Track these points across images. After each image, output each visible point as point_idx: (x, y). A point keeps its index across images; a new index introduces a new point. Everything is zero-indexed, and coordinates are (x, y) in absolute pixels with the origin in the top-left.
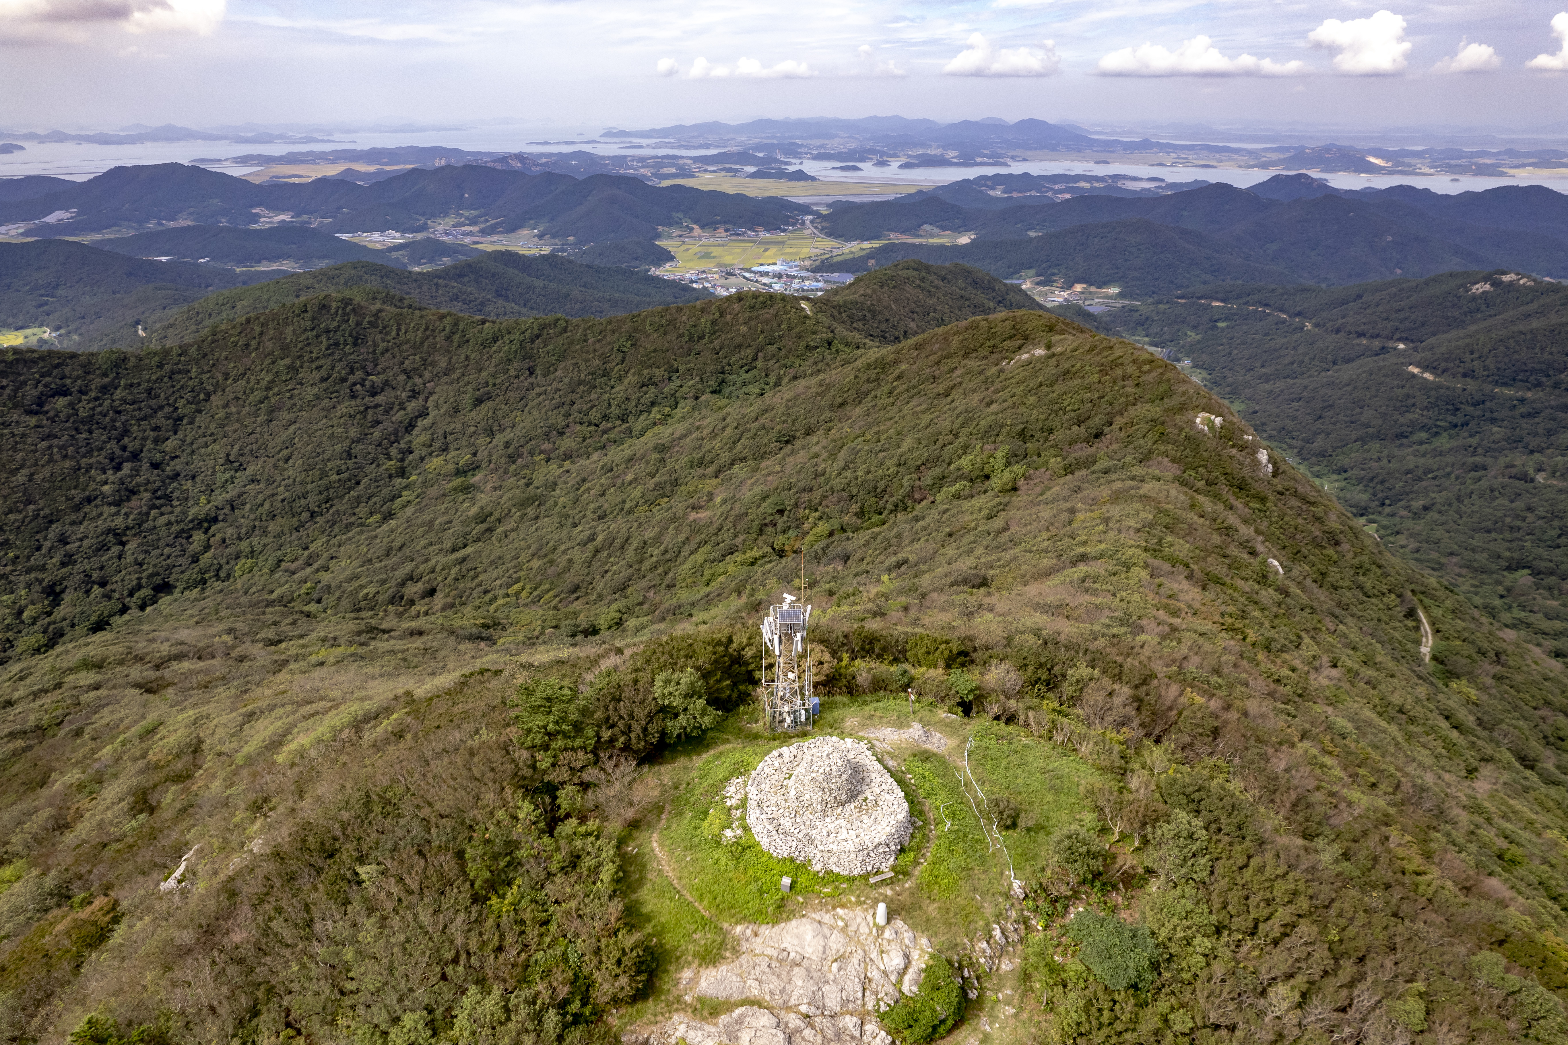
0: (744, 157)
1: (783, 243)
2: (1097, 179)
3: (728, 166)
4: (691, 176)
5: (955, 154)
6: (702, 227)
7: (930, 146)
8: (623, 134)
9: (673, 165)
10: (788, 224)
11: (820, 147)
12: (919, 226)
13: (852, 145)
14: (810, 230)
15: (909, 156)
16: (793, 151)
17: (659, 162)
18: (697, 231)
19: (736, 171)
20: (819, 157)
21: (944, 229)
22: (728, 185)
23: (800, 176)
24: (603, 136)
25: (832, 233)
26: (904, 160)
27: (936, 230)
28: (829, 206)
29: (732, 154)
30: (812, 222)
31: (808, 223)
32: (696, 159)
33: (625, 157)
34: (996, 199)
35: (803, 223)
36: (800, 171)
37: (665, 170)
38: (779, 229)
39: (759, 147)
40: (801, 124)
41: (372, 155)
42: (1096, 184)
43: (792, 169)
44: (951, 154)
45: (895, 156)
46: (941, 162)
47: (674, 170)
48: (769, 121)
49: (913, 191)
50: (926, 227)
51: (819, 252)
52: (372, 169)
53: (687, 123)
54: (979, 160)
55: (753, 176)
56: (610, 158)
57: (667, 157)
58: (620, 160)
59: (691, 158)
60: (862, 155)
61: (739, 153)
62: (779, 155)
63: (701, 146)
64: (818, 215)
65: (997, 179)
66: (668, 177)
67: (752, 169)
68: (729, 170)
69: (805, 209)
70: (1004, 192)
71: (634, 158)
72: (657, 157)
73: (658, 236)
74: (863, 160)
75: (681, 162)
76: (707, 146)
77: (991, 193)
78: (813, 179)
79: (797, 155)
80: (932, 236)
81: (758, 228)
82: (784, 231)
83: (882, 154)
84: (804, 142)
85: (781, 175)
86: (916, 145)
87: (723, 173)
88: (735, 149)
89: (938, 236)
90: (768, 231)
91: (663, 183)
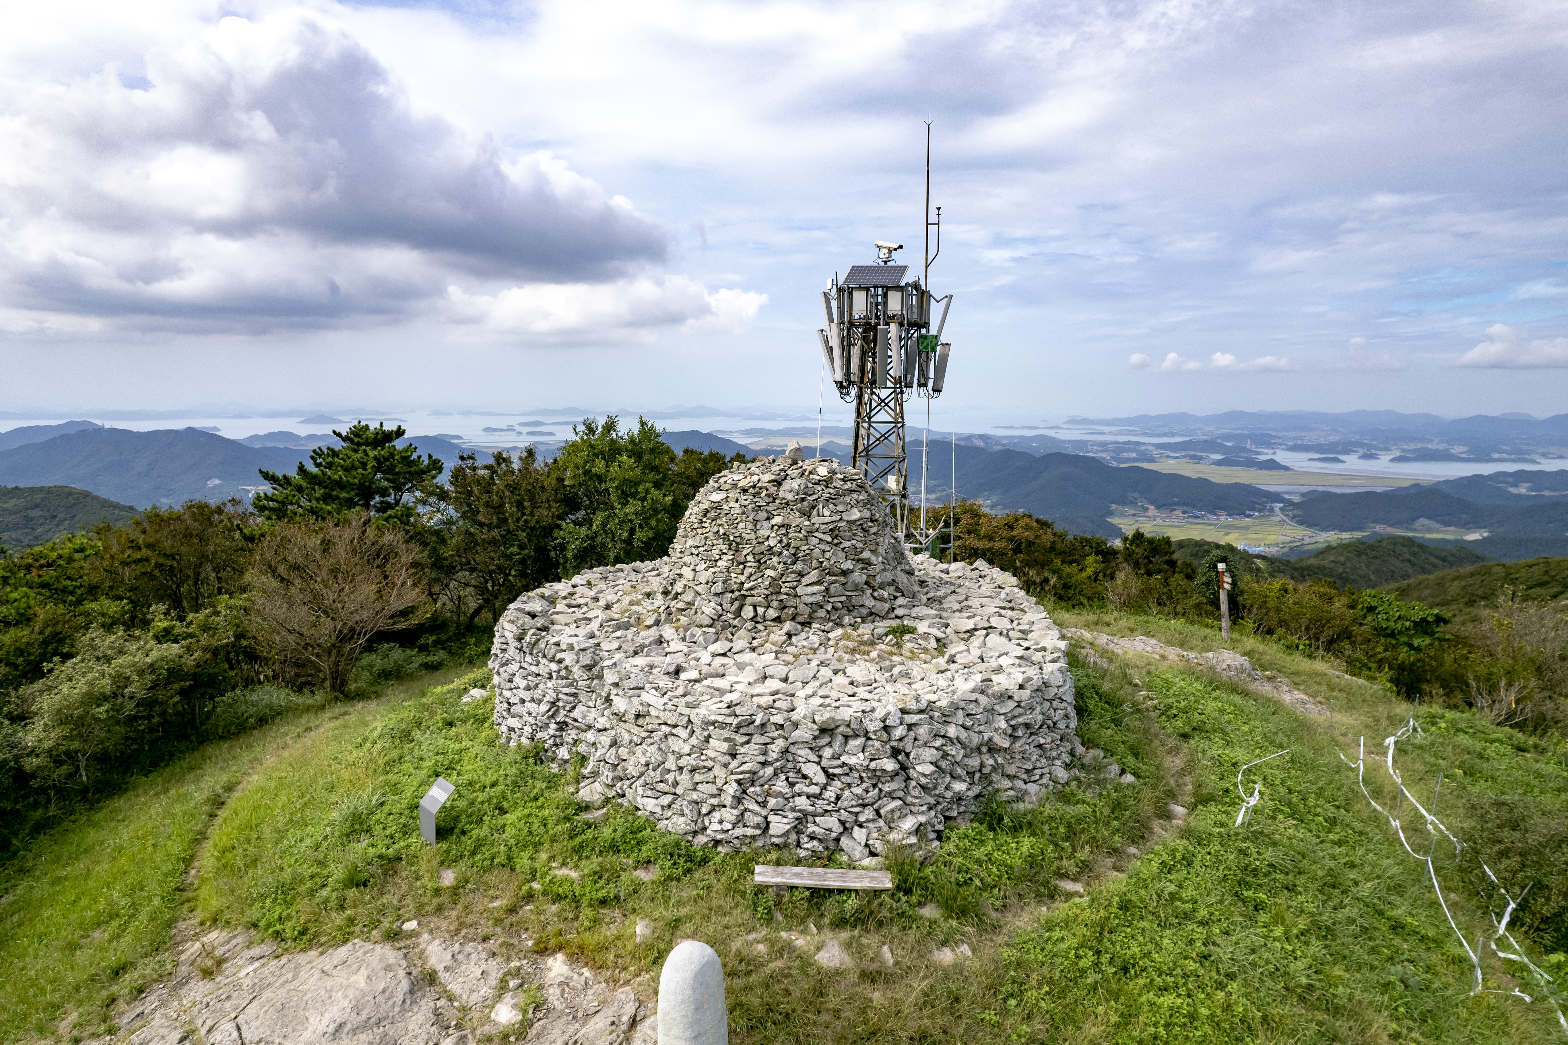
0: (1211, 445)
1: (1247, 528)
3: (1192, 453)
4: (1152, 460)
5: (1465, 449)
6: (1159, 507)
7: (1431, 441)
8: (1085, 421)
9: (1134, 451)
10: (1254, 510)
11: (1297, 438)
12: (1414, 519)
13: (1334, 438)
14: (1279, 516)
15: (1403, 450)
16: (1266, 441)
17: (1121, 447)
18: (1152, 511)
19: (1201, 458)
20: (1294, 448)
21: (1446, 524)
22: (1190, 470)
23: (1272, 465)
24: (1068, 422)
25: (1303, 522)
26: (1397, 454)
27: (1436, 525)
28: (1302, 495)
29: (1198, 442)
30: (1281, 509)
31: (1277, 510)
32: (1158, 446)
33: (1086, 441)
34: (1520, 496)
35: (1272, 510)
36: (1272, 461)
37: (1125, 455)
38: (1244, 514)
39: (1227, 437)
40: (1276, 416)
43: (1262, 458)
44: (1457, 449)
45: (1387, 449)
46: (1446, 457)
47: (1135, 455)
48: (1242, 413)
49: (1406, 484)
50: (1423, 521)
51: (1288, 539)
53: (1152, 414)
54: (1496, 456)
55: (1218, 463)
56: (1069, 442)
57: (1129, 443)
58: (1082, 444)
59: (1153, 445)
60: (1347, 448)
61: (1205, 441)
62: (1249, 445)
63: (1166, 435)
64: (1289, 503)
65: (1520, 477)
66: (1128, 460)
67: (1219, 457)
68: (1193, 457)
69: (1276, 497)
70: (1531, 489)
71: (1094, 443)
72: (1119, 443)
73: (1111, 514)
74: (1347, 452)
75: (1143, 448)
76: (1172, 435)
77: (1514, 490)
78: (1286, 468)
79: (1269, 445)
80: (1430, 530)
81: (1219, 512)
82: (1249, 516)
83: (1370, 447)
84: (1279, 434)
85: (1250, 463)
86: (1412, 440)
87: (1187, 460)
88: (1201, 438)
89: (1438, 531)
90: (1230, 515)
91: (1123, 466)
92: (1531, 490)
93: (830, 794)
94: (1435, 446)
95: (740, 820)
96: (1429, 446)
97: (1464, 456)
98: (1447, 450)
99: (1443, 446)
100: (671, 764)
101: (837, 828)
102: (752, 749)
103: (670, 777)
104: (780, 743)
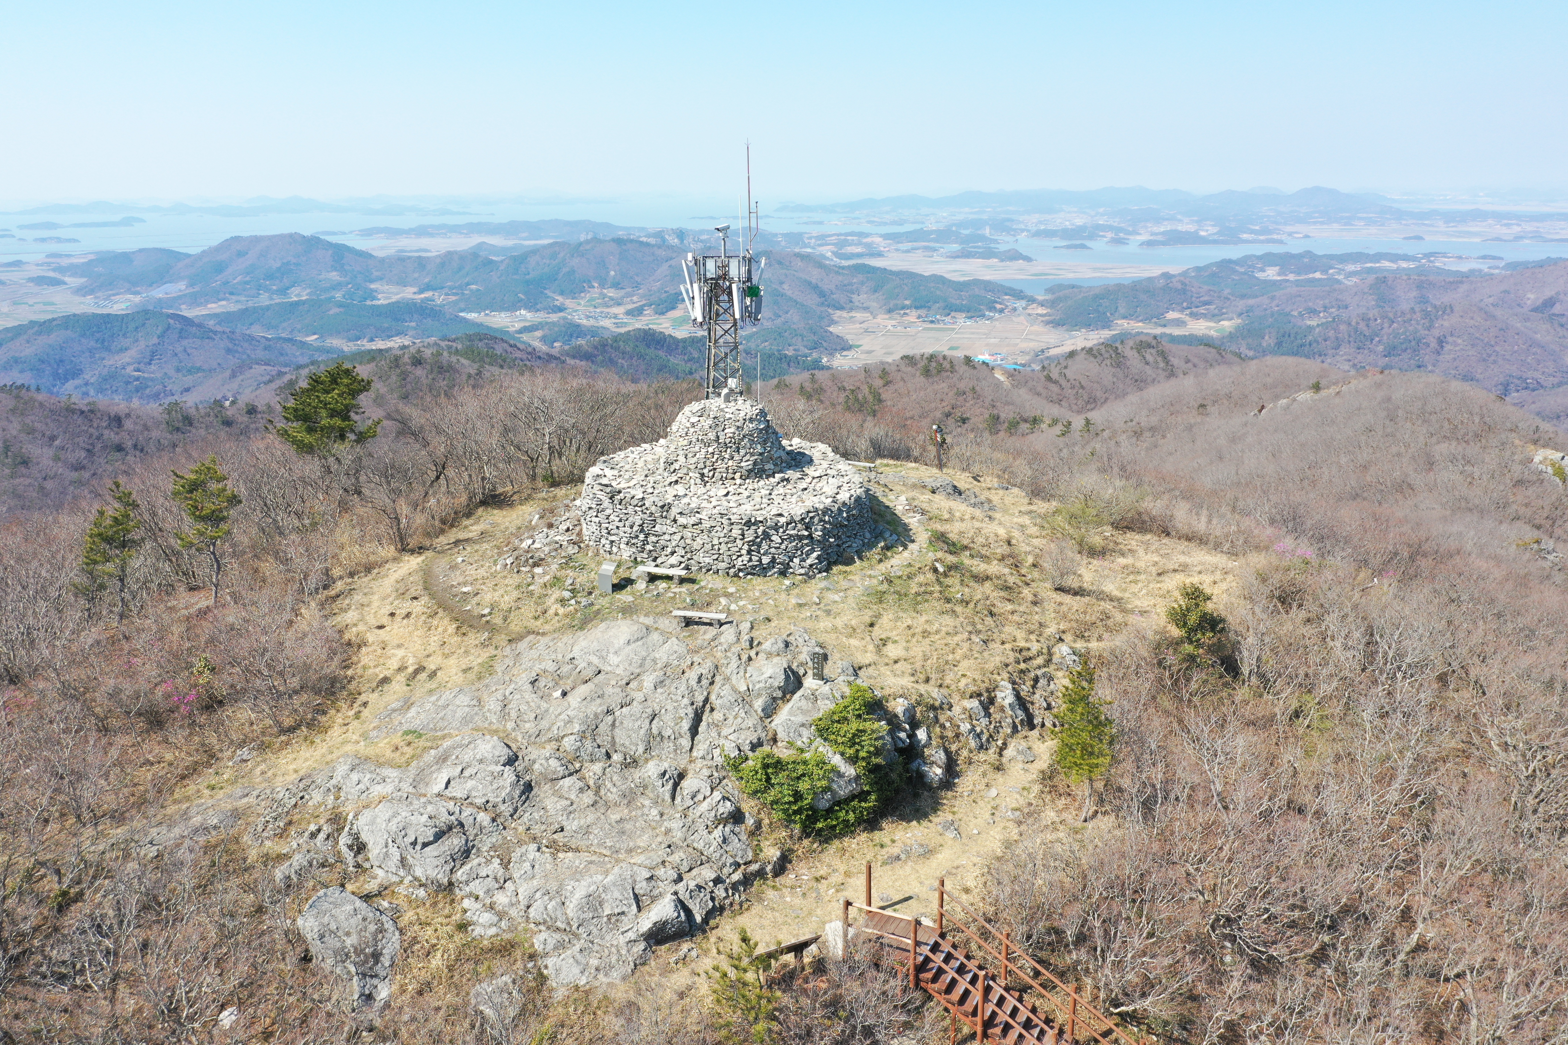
0: (944, 235)
1: (986, 333)
2: (1406, 258)
3: (924, 244)
4: (880, 255)
5: (1214, 230)
6: (889, 312)
7: (1181, 222)
9: (860, 244)
10: (994, 311)
13: (1081, 220)
14: (1021, 317)
15: (1154, 233)
16: (1006, 227)
17: (843, 240)
18: (882, 317)
19: (935, 250)
23: (1014, 256)
26: (1147, 237)
29: (930, 232)
30: (1025, 308)
31: (1020, 309)
32: (886, 237)
33: (802, 234)
34: (1267, 282)
35: (1014, 310)
36: (1014, 250)
37: (849, 250)
39: (964, 224)
41: (511, 228)
42: (1404, 265)
43: (1003, 248)
44: (1208, 229)
45: (1136, 232)
46: (1196, 240)
47: (859, 250)
49: (1155, 273)
52: (510, 243)
53: (878, 197)
54: (1245, 236)
55: (954, 255)
56: (784, 235)
57: (853, 234)
58: (796, 237)
59: (880, 236)
60: (1093, 232)
61: (939, 230)
62: (988, 233)
63: (894, 223)
64: (1034, 300)
65: (1268, 260)
66: (852, 256)
67: (955, 247)
68: (926, 248)
69: (1017, 294)
71: (812, 236)
72: (840, 234)
73: (833, 322)
74: (1094, 237)
75: (869, 240)
76: (900, 222)
77: (1260, 275)
78: (1029, 259)
79: (1010, 232)
80: (1179, 325)
81: (956, 315)
82: (989, 318)
83: (1119, 231)
84: (1020, 218)
85: (989, 254)
86: (1162, 221)
87: (918, 252)
88: (934, 226)
89: (1187, 325)
90: (969, 318)
91: (845, 263)
92: (1279, 274)
93: (783, 547)
94: (1186, 226)
95: (750, 560)
96: (1180, 228)
97: (1216, 237)
98: (1196, 232)
99: (1191, 228)
100: (716, 541)
101: (787, 560)
102: (751, 531)
103: (716, 547)
104: (762, 528)
